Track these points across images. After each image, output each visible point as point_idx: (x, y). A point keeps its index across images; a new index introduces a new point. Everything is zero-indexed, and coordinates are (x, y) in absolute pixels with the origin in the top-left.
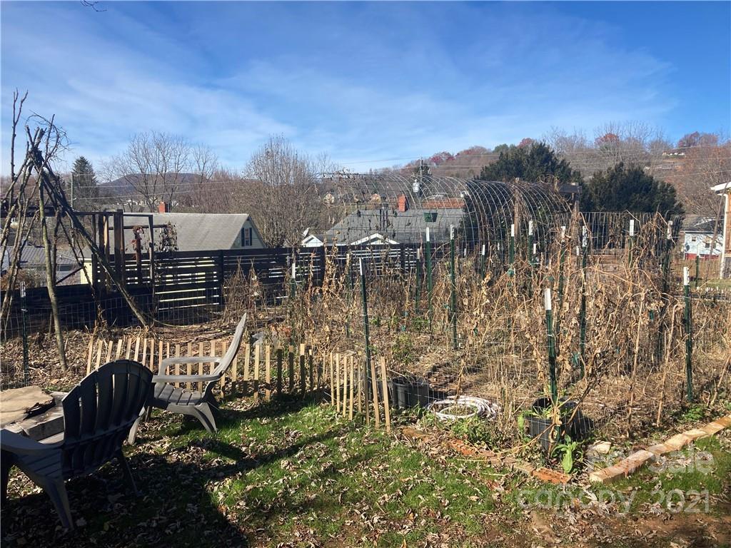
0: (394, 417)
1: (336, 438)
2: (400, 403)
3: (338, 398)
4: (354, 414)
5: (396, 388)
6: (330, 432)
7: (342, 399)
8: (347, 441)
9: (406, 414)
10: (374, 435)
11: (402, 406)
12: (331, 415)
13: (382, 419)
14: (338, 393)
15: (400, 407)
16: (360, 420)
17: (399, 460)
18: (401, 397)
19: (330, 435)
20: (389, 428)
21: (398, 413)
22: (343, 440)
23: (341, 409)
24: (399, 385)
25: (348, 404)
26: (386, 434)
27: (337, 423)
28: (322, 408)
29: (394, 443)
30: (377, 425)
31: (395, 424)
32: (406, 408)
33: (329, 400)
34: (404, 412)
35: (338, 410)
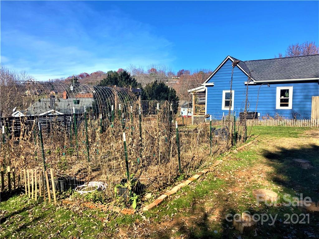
0: (59, 196)
1: (27, 211)
2: (61, 189)
3: (29, 191)
4: (38, 197)
5: (59, 182)
6: (25, 208)
7: (31, 191)
8: (33, 211)
9: (64, 194)
10: (48, 206)
12: (25, 200)
13: (52, 198)
14: (29, 189)
15: (62, 191)
16: (41, 200)
17: (59, 216)
18: (62, 186)
20: (55, 202)
21: (61, 193)
22: (31, 211)
23: (31, 196)
24: (61, 181)
25: (34, 193)
26: (54, 205)
27: (29, 203)
28: (20, 197)
29: (58, 208)
30: (50, 201)
31: (59, 199)
33: (24, 192)
35: (29, 197)
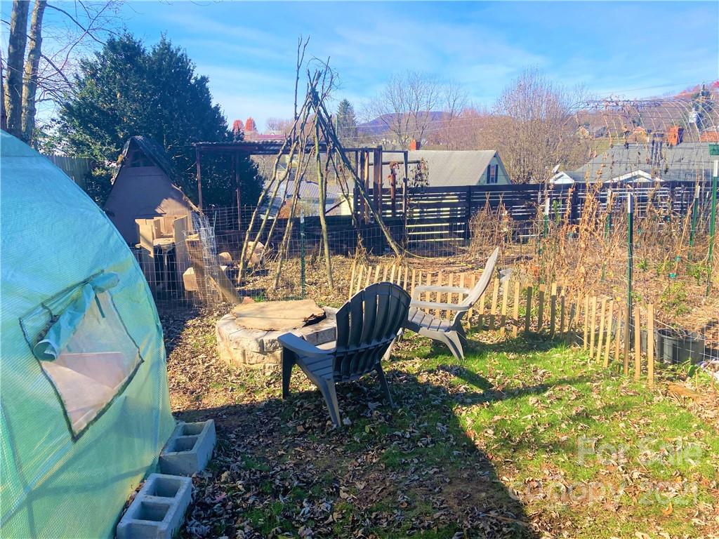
0: (659, 371)
1: (588, 383)
2: (665, 357)
3: (592, 343)
4: (610, 361)
5: (662, 340)
6: (582, 377)
7: (596, 345)
8: (601, 388)
9: (673, 370)
10: (633, 386)
11: (668, 360)
12: (583, 360)
13: (644, 371)
14: (592, 338)
15: (666, 362)
16: (616, 369)
17: (664, 417)
18: (668, 351)
19: (581, 379)
20: (651, 382)
21: (663, 367)
22: (597, 387)
23: (595, 354)
24: (666, 337)
25: (603, 350)
26: (647, 388)
27: (590, 369)
28: (573, 351)
29: (658, 399)
30: (637, 376)
32: (674, 363)
33: (581, 343)
34: (671, 367)
35: (591, 355)
